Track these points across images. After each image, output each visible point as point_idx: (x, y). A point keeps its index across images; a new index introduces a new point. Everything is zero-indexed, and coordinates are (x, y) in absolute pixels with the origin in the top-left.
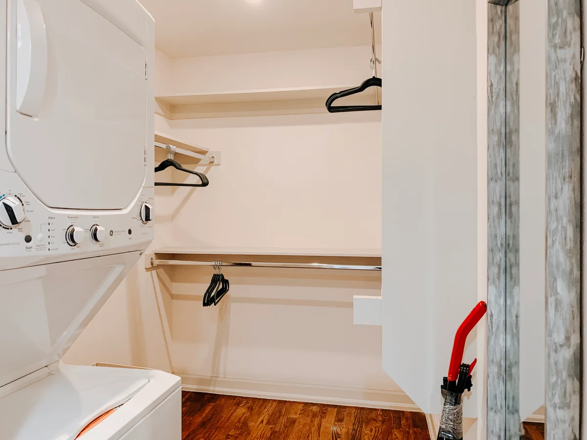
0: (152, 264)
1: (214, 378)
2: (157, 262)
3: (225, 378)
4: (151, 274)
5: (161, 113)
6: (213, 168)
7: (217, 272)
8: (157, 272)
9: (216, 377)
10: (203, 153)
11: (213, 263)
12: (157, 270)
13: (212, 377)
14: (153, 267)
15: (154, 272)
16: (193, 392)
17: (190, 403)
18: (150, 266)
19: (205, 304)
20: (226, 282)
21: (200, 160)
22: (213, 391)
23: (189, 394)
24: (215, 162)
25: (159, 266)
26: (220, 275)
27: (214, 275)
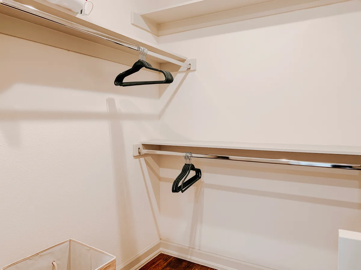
0: (139, 153)
1: (191, 249)
2: (144, 151)
3: (199, 250)
4: (140, 161)
5: (148, 29)
6: (190, 74)
7: (188, 162)
8: (145, 159)
9: (193, 248)
10: (183, 61)
11: (184, 154)
12: (145, 158)
13: (190, 247)
14: (140, 155)
15: (142, 159)
16: (175, 257)
17: (170, 268)
18: (138, 154)
19: (174, 191)
20: (198, 171)
21: (180, 66)
22: (190, 259)
23: (172, 258)
24: (191, 69)
25: (146, 155)
26: (190, 165)
27: (185, 164)
